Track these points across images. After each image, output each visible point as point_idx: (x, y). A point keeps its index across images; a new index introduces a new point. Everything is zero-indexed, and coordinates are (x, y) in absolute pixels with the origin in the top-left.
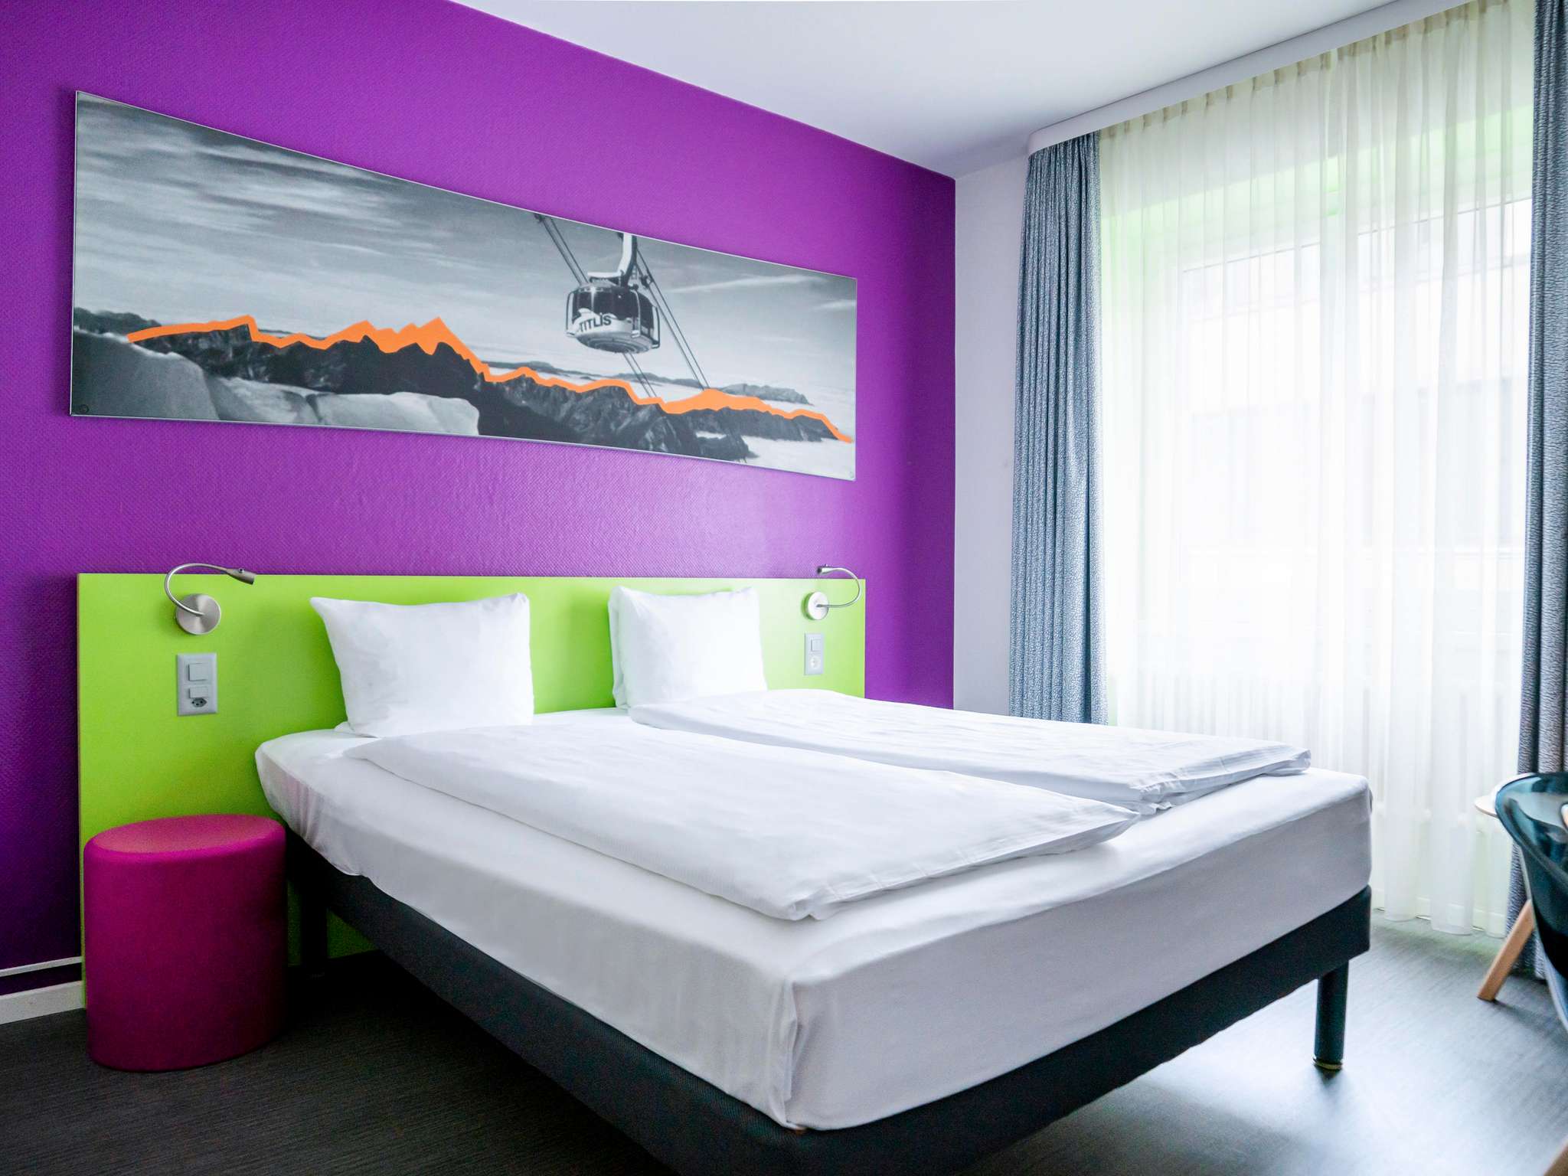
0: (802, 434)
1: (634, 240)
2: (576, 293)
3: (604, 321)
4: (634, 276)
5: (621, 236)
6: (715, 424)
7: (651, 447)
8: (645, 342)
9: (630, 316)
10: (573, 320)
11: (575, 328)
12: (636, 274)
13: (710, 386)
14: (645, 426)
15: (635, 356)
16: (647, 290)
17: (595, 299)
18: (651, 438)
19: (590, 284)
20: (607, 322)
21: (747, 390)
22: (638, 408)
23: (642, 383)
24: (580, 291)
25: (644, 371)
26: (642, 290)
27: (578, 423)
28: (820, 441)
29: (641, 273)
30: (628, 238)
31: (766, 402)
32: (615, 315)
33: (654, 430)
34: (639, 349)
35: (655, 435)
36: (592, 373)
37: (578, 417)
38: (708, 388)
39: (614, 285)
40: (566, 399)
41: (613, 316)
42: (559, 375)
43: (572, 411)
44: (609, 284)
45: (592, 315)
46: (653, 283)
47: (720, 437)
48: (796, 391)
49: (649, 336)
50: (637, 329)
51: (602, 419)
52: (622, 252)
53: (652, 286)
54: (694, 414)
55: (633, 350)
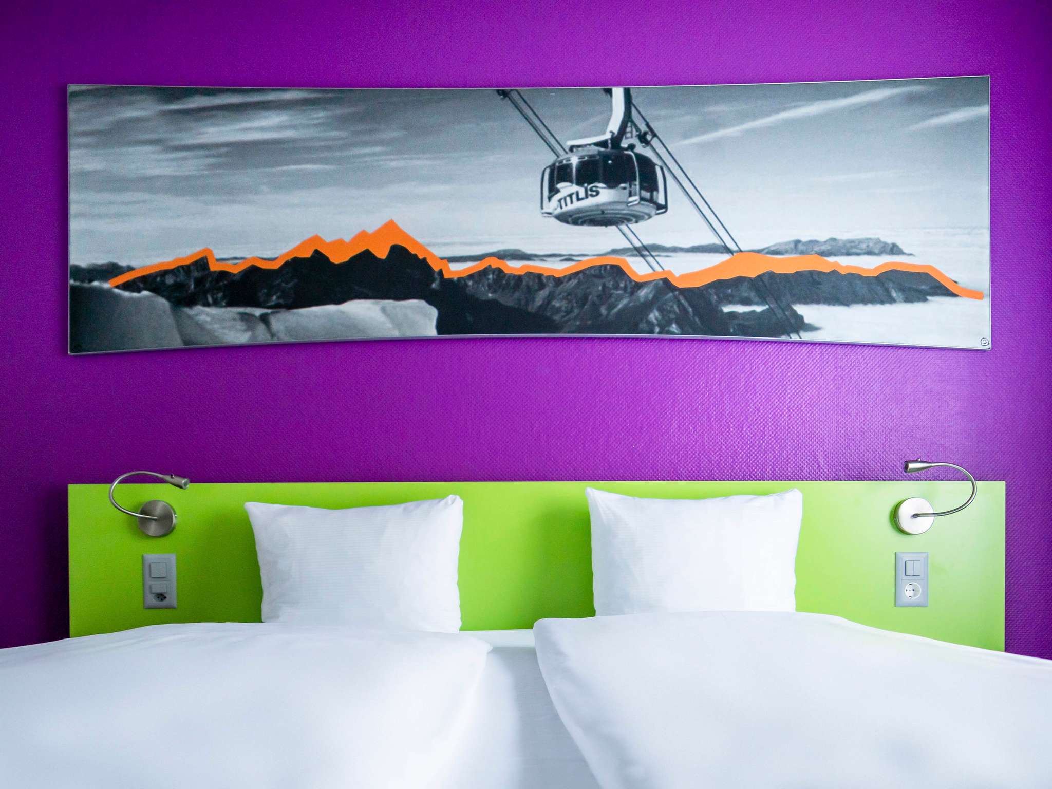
0: (894, 294)
1: (627, 94)
2: (552, 168)
3: (589, 193)
4: (629, 135)
5: (609, 92)
6: (752, 295)
7: (657, 329)
8: (649, 209)
9: (625, 182)
10: (550, 198)
11: (552, 206)
12: (631, 132)
13: (742, 249)
14: (647, 306)
15: (633, 226)
16: (648, 148)
17: (578, 170)
18: (656, 319)
19: (570, 154)
20: (594, 193)
21: (801, 247)
22: (639, 286)
23: (643, 256)
24: (557, 164)
25: (645, 243)
26: (640, 149)
27: (558, 310)
28: (925, 300)
29: (638, 129)
30: (618, 93)
31: (832, 259)
32: (604, 183)
33: (660, 310)
34: (638, 218)
35: (663, 316)
36: (574, 253)
37: (557, 305)
38: (741, 251)
39: (602, 149)
40: (542, 286)
41: (601, 185)
42: (534, 260)
43: (550, 297)
44: (595, 150)
45: (574, 188)
46: (655, 139)
47: (759, 309)
48: (883, 239)
49: (651, 201)
50: (635, 195)
51: (589, 303)
52: (611, 110)
53: (655, 142)
54: (719, 286)
55: (629, 220)
